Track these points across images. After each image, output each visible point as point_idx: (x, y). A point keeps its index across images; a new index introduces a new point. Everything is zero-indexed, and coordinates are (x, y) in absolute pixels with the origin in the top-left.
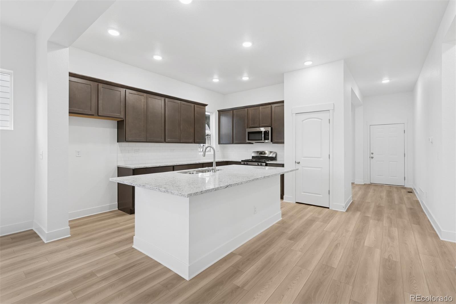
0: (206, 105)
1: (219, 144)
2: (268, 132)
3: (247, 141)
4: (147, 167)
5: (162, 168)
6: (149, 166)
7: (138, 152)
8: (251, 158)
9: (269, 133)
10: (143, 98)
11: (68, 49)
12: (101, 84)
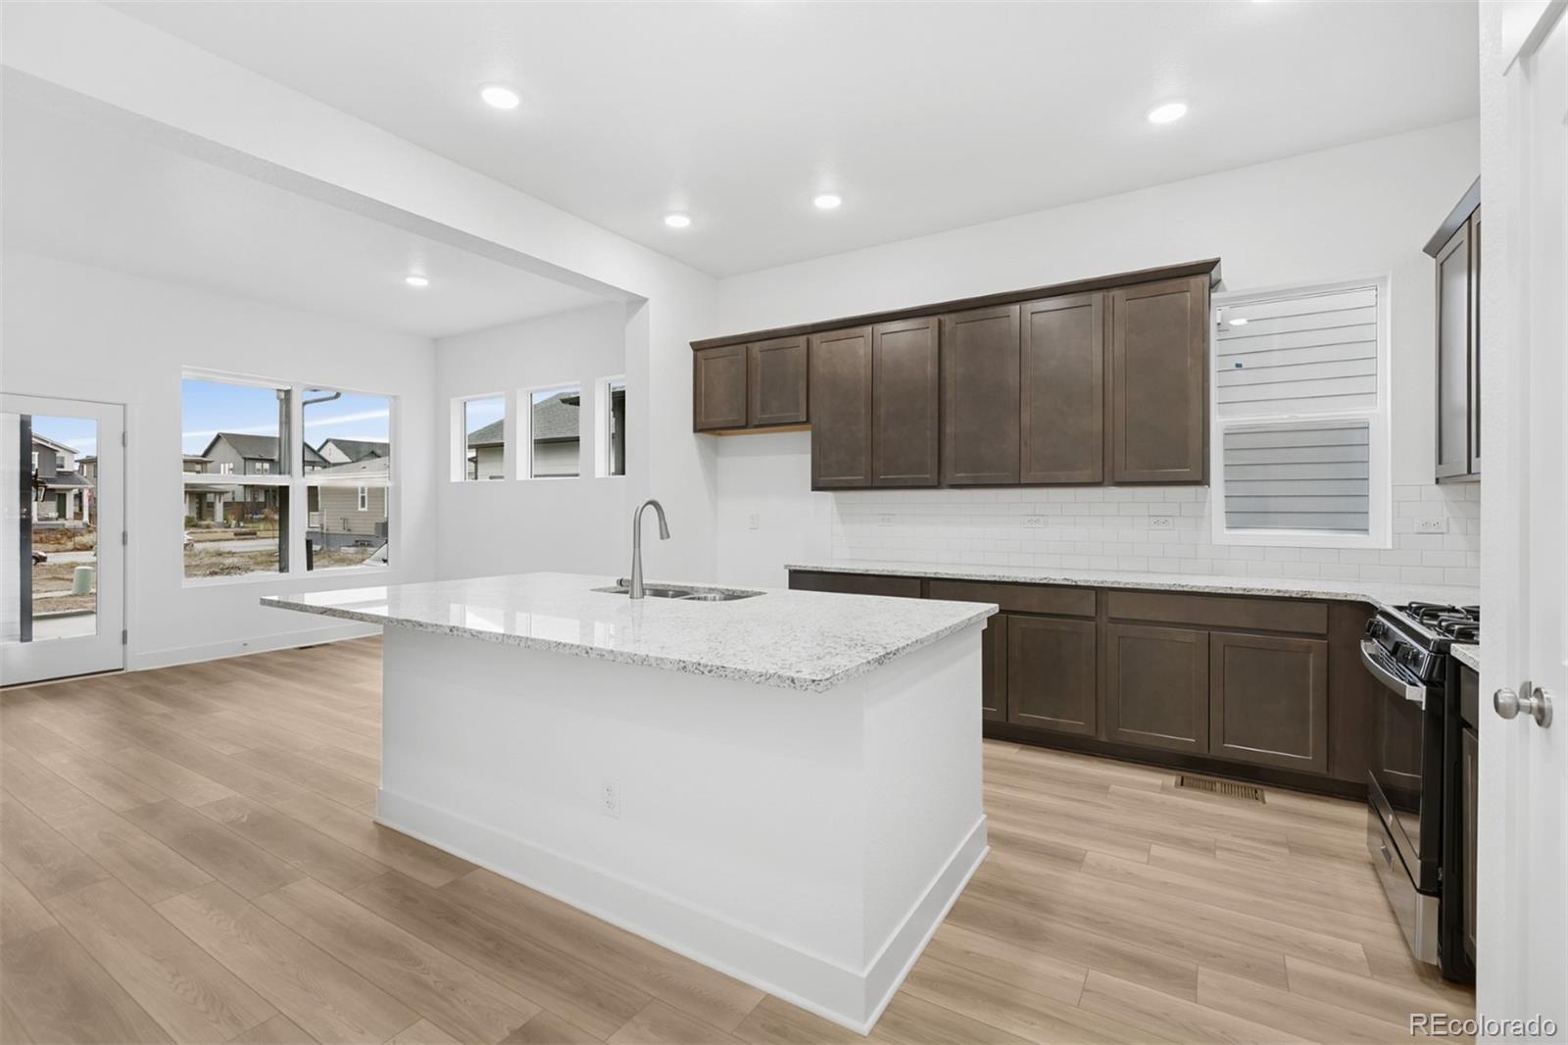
0: (1209, 266)
1: (1437, 481)
10: (861, 344)
11: (649, 302)
12: (758, 344)
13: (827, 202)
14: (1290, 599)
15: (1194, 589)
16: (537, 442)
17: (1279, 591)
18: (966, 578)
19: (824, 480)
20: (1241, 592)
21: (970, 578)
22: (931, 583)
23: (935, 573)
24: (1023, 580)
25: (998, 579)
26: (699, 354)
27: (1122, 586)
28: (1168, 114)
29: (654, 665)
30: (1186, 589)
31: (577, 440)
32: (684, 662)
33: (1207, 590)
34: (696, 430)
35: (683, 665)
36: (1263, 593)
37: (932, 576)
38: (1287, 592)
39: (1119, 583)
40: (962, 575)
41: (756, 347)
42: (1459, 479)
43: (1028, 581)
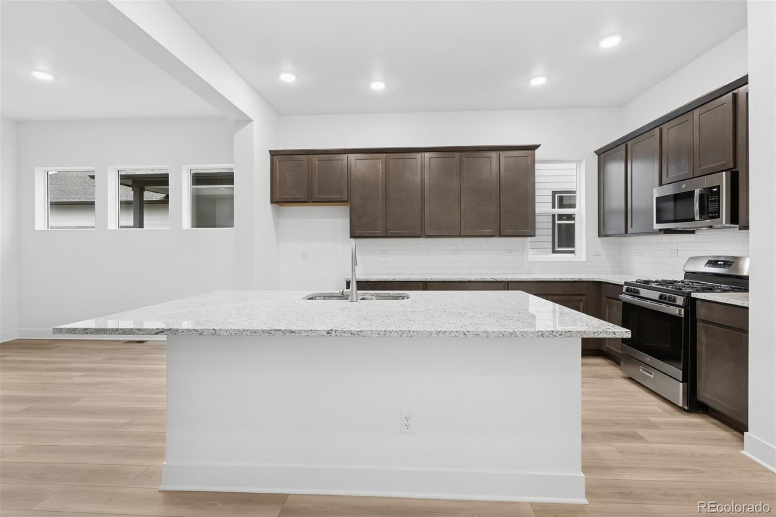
0: (536, 147)
1: (599, 236)
2: (714, 190)
3: (657, 226)
4: (370, 280)
5: (391, 283)
6: (372, 278)
7: (386, 253)
8: (680, 277)
9: (718, 193)
10: (379, 162)
11: (254, 121)
12: (317, 156)
13: (378, 86)
14: (575, 281)
15: (542, 280)
16: (52, 204)
17: (571, 279)
18: (446, 280)
19: (357, 233)
20: (559, 280)
21: (448, 280)
22: (428, 283)
23: (431, 279)
24: (473, 280)
25: (461, 280)
26: (275, 157)
27: (515, 280)
28: (538, 81)
29: (519, 335)
30: (539, 280)
31: (93, 203)
32: (542, 331)
33: (547, 280)
34: (273, 201)
35: (541, 333)
36: (566, 280)
37: (429, 280)
38: (574, 279)
39: (514, 279)
40: (444, 279)
41: (315, 158)
42: (622, 235)
43: (475, 280)
